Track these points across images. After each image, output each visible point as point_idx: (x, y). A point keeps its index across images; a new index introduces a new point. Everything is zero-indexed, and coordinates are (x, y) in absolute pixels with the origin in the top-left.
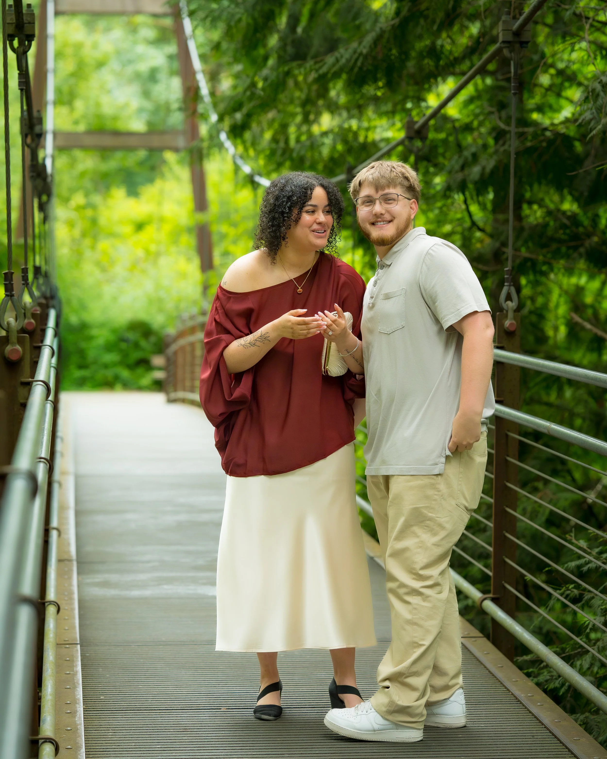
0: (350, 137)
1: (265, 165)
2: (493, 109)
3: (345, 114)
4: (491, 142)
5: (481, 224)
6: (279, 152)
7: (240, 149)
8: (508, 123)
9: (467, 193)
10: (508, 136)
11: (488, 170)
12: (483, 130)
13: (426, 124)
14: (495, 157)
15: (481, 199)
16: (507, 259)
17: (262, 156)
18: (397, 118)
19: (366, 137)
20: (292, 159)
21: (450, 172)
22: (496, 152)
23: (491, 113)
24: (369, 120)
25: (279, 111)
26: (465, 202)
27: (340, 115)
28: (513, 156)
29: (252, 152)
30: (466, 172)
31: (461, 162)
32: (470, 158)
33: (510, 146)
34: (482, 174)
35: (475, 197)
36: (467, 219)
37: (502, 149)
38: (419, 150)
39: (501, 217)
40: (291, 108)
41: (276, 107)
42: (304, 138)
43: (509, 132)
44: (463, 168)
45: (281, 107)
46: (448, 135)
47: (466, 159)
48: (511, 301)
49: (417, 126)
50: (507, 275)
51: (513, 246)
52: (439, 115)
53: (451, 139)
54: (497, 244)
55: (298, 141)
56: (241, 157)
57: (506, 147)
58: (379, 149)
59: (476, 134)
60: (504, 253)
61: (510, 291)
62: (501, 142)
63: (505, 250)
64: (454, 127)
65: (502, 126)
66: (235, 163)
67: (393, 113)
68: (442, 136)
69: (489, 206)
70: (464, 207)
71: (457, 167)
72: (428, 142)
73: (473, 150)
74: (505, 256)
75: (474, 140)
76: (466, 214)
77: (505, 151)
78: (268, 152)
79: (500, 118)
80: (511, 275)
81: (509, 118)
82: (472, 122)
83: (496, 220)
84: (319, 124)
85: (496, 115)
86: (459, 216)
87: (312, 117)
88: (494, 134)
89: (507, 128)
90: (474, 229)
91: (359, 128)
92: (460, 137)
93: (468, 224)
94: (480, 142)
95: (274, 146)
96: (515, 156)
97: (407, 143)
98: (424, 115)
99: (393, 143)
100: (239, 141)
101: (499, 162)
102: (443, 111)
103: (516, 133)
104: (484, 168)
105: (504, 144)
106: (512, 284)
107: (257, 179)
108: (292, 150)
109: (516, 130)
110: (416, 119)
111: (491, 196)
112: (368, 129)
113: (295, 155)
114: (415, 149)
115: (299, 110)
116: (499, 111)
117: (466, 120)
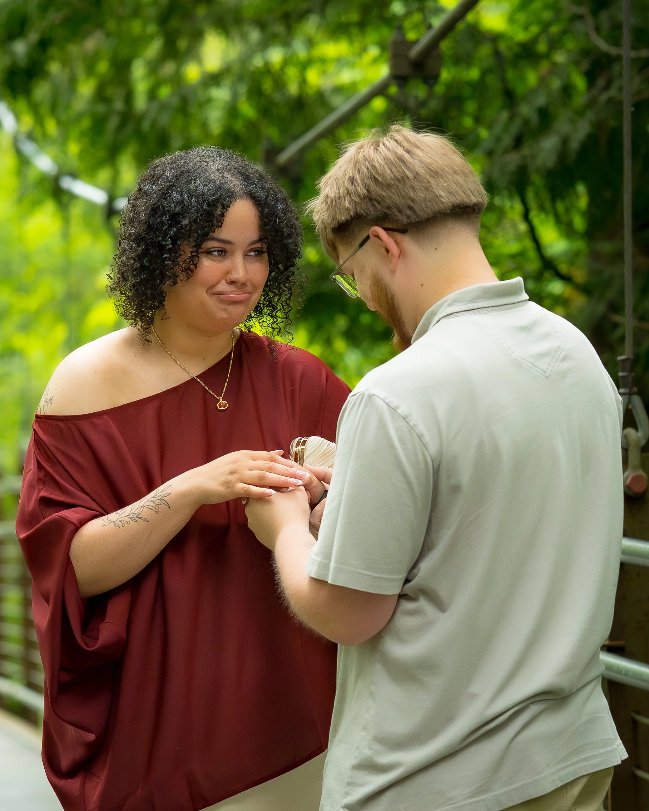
0: (267, 85)
1: (82, 154)
2: (583, 10)
3: (255, 35)
4: (580, 82)
5: (563, 268)
6: (113, 123)
7: (28, 121)
8: (616, 42)
9: (530, 196)
10: (616, 68)
11: (575, 145)
12: (560, 57)
13: (434, 45)
14: (590, 116)
15: (560, 207)
16: (622, 339)
17: (74, 133)
18: (372, 36)
19: (303, 81)
20: (140, 137)
21: (490, 154)
22: (591, 103)
23: (580, 17)
24: (310, 43)
25: (108, 35)
26: (526, 217)
27: (244, 37)
28: (628, 110)
29: (51, 127)
30: (526, 151)
31: (515, 128)
32: (535, 120)
33: (621, 89)
34: (563, 153)
35: (548, 205)
36: (532, 254)
37: (604, 97)
38: (423, 104)
39: (606, 247)
40: (136, 27)
41: (100, 26)
42: (165, 92)
43: (618, 58)
44: (518, 142)
45: (111, 25)
46: (484, 73)
47: (526, 122)
48: (636, 428)
49: (414, 52)
50: (623, 371)
51: (635, 310)
52: (461, 26)
53: (492, 80)
54: (601, 308)
55: (152, 95)
56: (31, 137)
57: (613, 92)
58: (329, 109)
59: (544, 66)
60: (616, 326)
61: (630, 407)
62: (601, 82)
63: (617, 318)
64: (497, 54)
65: (603, 45)
66: (19, 153)
67: (362, 25)
68: (474, 74)
69: (579, 223)
70: (523, 227)
71: (508, 140)
72: (439, 89)
73: (541, 100)
74: (618, 333)
75: (542, 81)
76: (528, 244)
77: (610, 100)
78: (86, 123)
79: (598, 29)
80: (631, 371)
81: (617, 26)
82: (535, 40)
83: (595, 256)
84: (200, 61)
85: (590, 21)
86: (513, 247)
87: (182, 44)
88: (585, 65)
89: (613, 51)
90: (547, 274)
91: (286, 63)
92: (510, 74)
93: (534, 265)
94: (556, 84)
95: (101, 108)
96: (633, 109)
97: (393, 90)
98: (430, 27)
99: (364, 90)
100: (22, 104)
101: (599, 125)
102: (470, 17)
103: (634, 60)
104: (565, 141)
105: (607, 86)
106: (635, 389)
107: (67, 183)
108: (141, 118)
109: (633, 54)
110: (411, 36)
111: (583, 202)
112: (305, 66)
113: (146, 126)
114: (412, 103)
115: (152, 28)
116: (595, 13)
117: (521, 36)
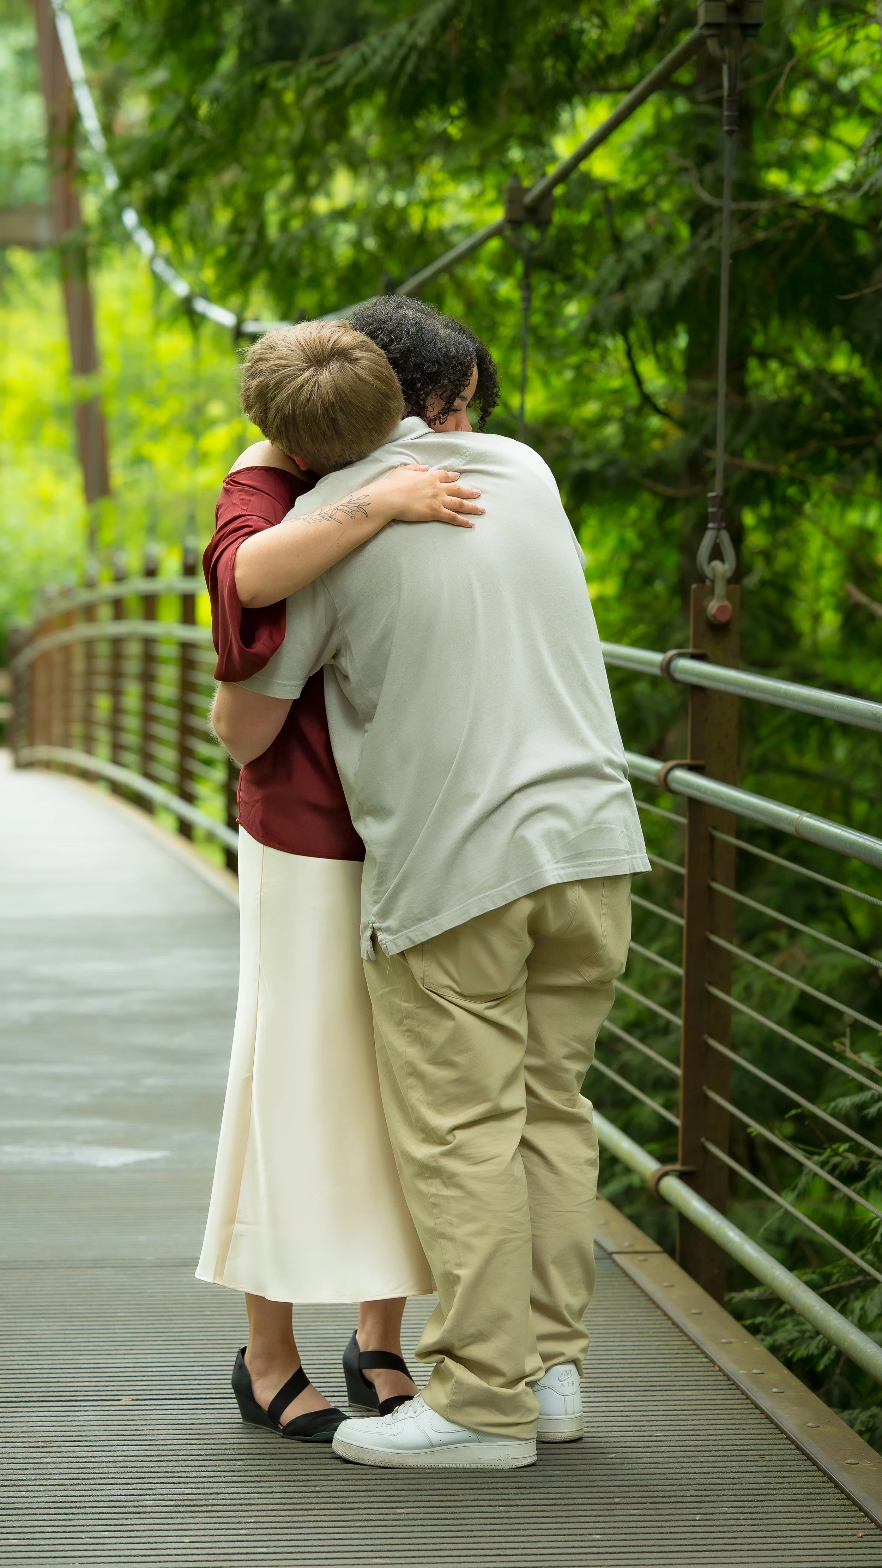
0: (392, 221)
1: (219, 279)
2: (688, 163)
3: (382, 175)
4: (684, 231)
5: (661, 402)
6: (246, 251)
7: (166, 245)
8: (717, 192)
9: (633, 336)
10: (717, 218)
11: (676, 289)
12: (666, 206)
13: (547, 192)
14: (691, 262)
15: (660, 348)
16: (713, 473)
17: (210, 260)
18: (491, 180)
19: (425, 220)
20: (271, 266)
21: (597, 293)
22: (693, 250)
23: (684, 170)
24: (433, 185)
25: (244, 169)
26: (629, 354)
27: (372, 175)
28: (726, 261)
29: (189, 253)
30: (630, 292)
31: (621, 270)
32: (639, 264)
33: (720, 238)
34: (664, 297)
35: (649, 345)
36: (633, 389)
37: (705, 246)
38: (533, 246)
39: (703, 385)
40: (271, 162)
41: (237, 160)
42: (296, 224)
43: (719, 210)
44: (623, 284)
45: (248, 159)
46: (596, 216)
47: (631, 267)
48: (722, 560)
49: (528, 198)
50: (713, 506)
51: (727, 445)
52: (574, 176)
53: (601, 224)
54: (695, 443)
55: (284, 225)
56: (168, 261)
57: (713, 241)
58: (450, 246)
59: (651, 213)
60: (709, 460)
61: (718, 541)
62: (703, 231)
63: (710, 453)
64: (607, 201)
65: (705, 196)
66: (155, 276)
67: (481, 170)
68: (584, 218)
69: (678, 363)
70: (625, 364)
71: (613, 282)
72: (552, 231)
73: (646, 246)
74: (709, 468)
75: (649, 228)
76: (629, 379)
77: (711, 249)
78: (221, 251)
79: (701, 182)
80: (721, 506)
81: (720, 180)
82: (642, 190)
83: (692, 393)
84: (329, 195)
85: (694, 175)
86: (616, 383)
87: (313, 179)
88: (689, 215)
89: (715, 202)
90: (647, 410)
91: (409, 203)
92: (618, 221)
93: (634, 400)
94: (660, 231)
95: (234, 239)
96: (730, 261)
97: (508, 233)
98: (544, 175)
99: (481, 232)
100: (161, 230)
101: (700, 272)
102: (583, 166)
103: (733, 213)
104: (667, 286)
105: (709, 235)
106: (723, 525)
107: (201, 305)
108: (271, 248)
109: (733, 206)
110: (526, 183)
111: (682, 341)
112: (428, 204)
113: (275, 256)
114: (525, 246)
115: (287, 164)
116: (699, 166)
117: (630, 184)
